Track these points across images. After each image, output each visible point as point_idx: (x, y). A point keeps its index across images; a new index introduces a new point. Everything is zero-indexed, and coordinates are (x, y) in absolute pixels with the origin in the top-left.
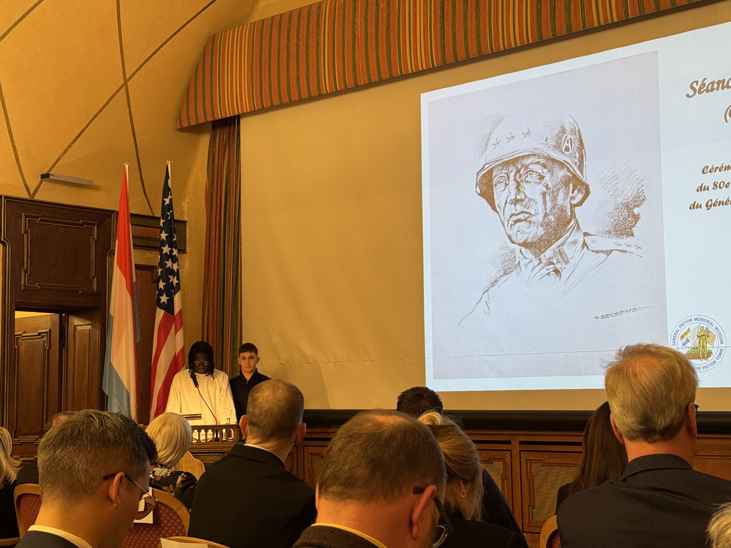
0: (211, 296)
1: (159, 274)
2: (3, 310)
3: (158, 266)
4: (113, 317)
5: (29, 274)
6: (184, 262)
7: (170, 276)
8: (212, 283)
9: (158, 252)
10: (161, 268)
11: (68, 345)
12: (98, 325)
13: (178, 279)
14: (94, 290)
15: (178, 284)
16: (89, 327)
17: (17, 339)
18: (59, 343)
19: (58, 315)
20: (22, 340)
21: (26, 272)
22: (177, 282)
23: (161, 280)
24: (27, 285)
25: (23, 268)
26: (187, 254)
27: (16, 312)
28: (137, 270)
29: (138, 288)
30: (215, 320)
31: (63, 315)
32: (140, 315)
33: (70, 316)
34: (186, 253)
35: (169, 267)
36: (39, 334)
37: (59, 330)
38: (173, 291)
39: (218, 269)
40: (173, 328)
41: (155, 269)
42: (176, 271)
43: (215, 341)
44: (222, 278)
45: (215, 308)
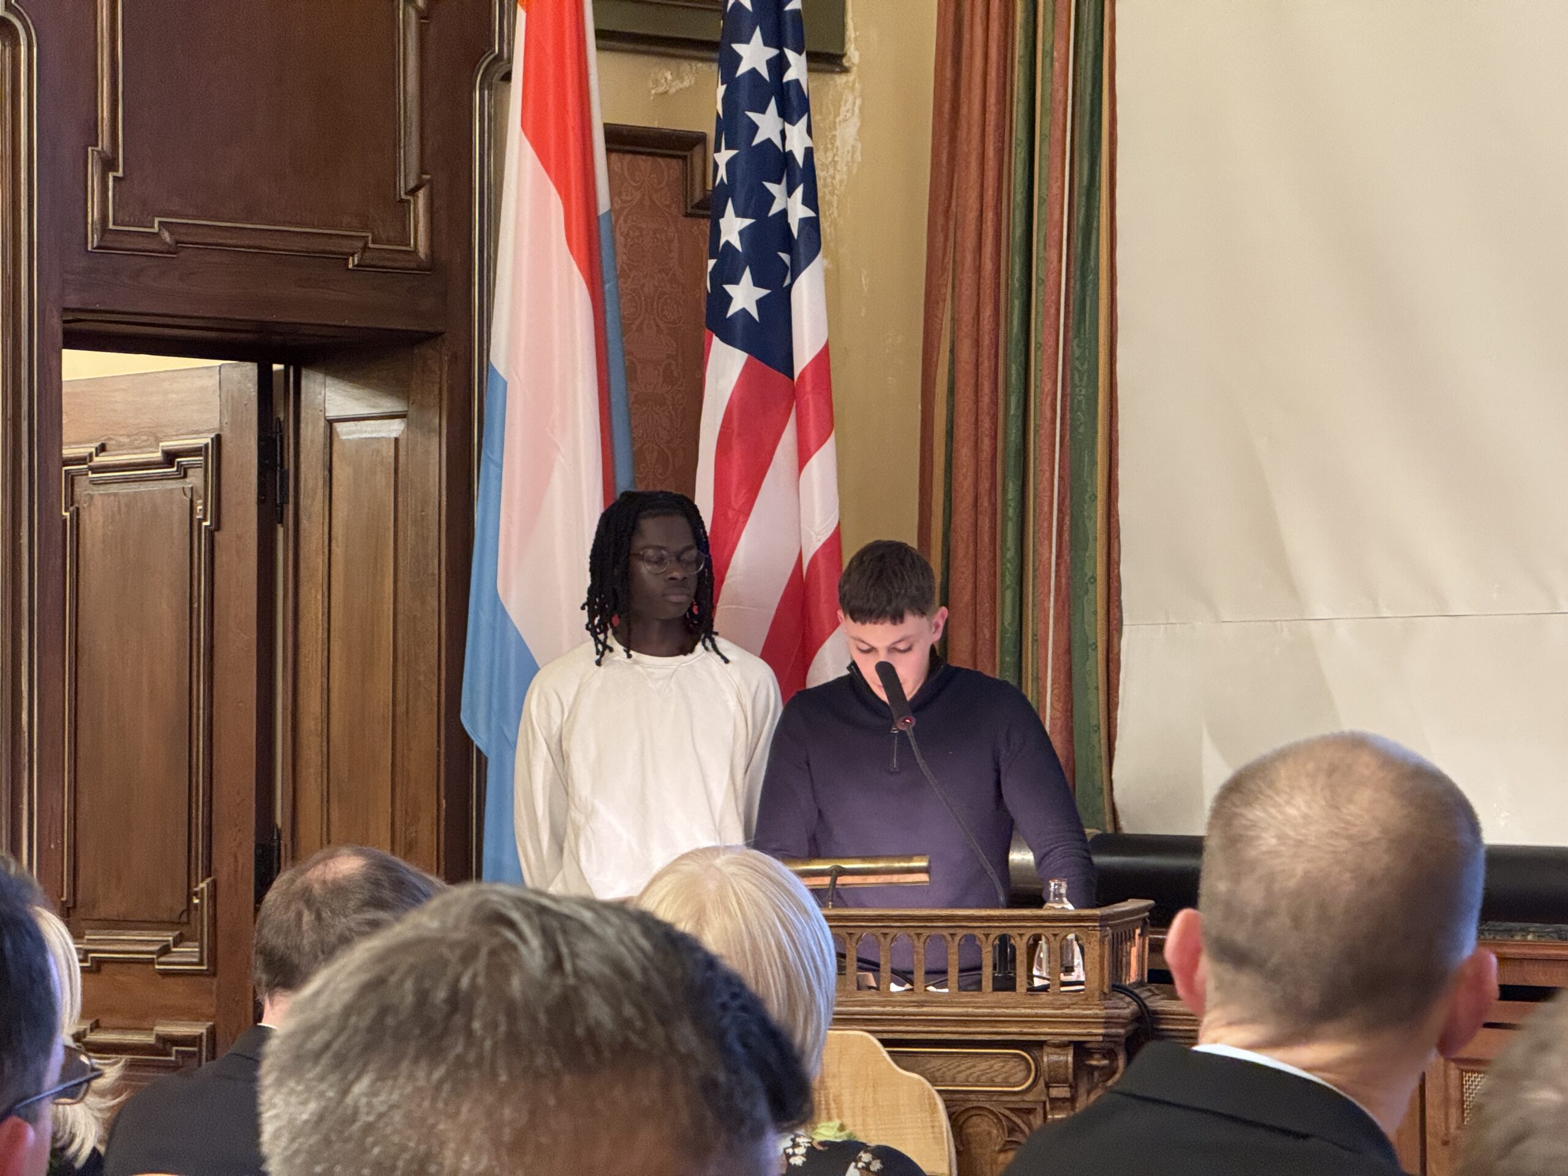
0: (968, 278)
1: (722, 172)
2: (9, 343)
3: (711, 133)
4: (506, 383)
5: (120, 174)
6: (837, 115)
7: (771, 187)
8: (972, 216)
9: (715, 67)
10: (727, 148)
11: (302, 513)
12: (437, 420)
13: (811, 200)
14: (415, 251)
15: (812, 226)
16: (395, 428)
17: (71, 479)
18: (260, 502)
19: (250, 369)
20: (93, 482)
21: (109, 164)
22: (803, 212)
23: (730, 208)
24: (111, 226)
25: (96, 145)
26: (851, 77)
27: (66, 352)
28: (614, 156)
29: (620, 239)
30: (986, 400)
31: (276, 367)
32: (631, 374)
33: (304, 372)
34: (845, 70)
35: (769, 141)
36: (170, 457)
37: (260, 439)
38: (785, 257)
39: (1000, 151)
40: (789, 436)
41: (698, 149)
42: (800, 158)
43: (985, 503)
44: (1019, 197)
45: (986, 341)
